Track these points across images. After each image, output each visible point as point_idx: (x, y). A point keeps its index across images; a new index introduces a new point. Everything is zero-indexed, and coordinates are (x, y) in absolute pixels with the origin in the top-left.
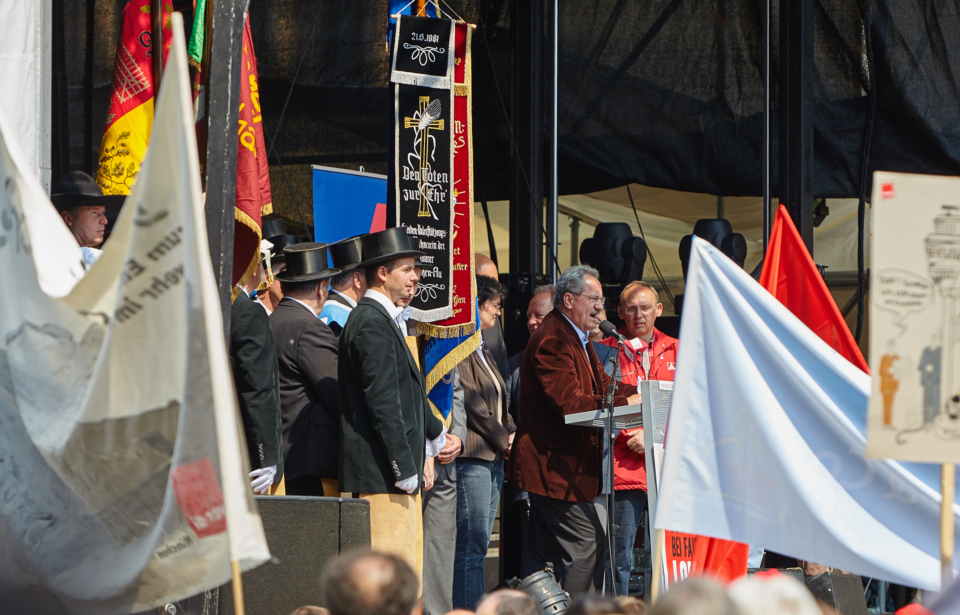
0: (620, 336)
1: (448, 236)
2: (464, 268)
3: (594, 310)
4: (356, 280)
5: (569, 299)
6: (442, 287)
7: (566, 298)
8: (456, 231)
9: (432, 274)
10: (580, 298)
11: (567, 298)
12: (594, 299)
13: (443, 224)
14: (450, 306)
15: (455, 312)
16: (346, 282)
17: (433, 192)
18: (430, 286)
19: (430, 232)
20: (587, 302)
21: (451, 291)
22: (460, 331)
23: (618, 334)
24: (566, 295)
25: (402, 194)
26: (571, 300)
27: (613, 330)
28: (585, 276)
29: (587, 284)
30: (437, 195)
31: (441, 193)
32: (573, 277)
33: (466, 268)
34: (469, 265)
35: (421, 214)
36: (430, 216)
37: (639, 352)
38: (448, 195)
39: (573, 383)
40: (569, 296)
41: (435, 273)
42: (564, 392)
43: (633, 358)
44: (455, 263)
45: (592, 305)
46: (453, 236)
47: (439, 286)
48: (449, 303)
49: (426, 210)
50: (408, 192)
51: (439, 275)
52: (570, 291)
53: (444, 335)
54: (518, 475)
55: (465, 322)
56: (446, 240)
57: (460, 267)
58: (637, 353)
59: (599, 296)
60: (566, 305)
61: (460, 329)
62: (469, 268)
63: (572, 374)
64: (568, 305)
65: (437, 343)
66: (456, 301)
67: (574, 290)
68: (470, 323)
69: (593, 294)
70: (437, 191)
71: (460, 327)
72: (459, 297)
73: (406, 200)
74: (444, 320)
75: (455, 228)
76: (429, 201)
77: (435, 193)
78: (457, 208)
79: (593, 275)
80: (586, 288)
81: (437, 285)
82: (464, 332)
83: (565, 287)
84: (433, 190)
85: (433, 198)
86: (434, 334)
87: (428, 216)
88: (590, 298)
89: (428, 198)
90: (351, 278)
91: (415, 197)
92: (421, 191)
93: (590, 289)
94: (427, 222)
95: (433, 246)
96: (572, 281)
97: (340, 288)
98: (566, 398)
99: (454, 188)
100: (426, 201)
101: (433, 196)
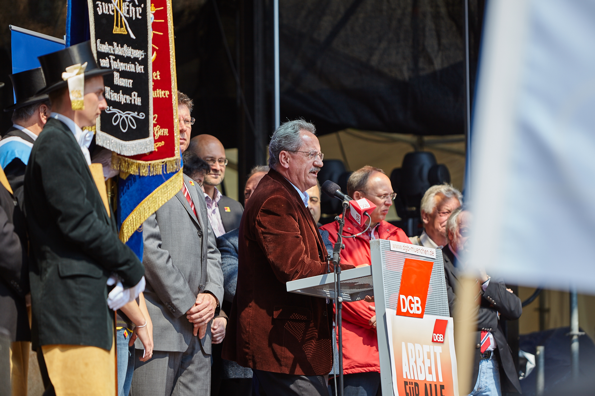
0: (346, 196)
1: (146, 56)
2: (165, 94)
3: (313, 167)
4: (42, 114)
5: (285, 157)
6: (142, 116)
7: (281, 157)
8: (155, 52)
9: (131, 101)
10: (298, 155)
11: (283, 156)
12: (312, 155)
13: (141, 44)
14: (151, 138)
15: (157, 145)
16: (30, 117)
17: (128, 6)
18: (129, 114)
19: (127, 51)
20: (305, 158)
21: (152, 121)
22: (163, 168)
23: (343, 195)
24: (282, 154)
25: (95, 7)
26: (287, 159)
27: (337, 191)
28: (300, 132)
29: (303, 140)
30: (132, 10)
31: (137, 8)
32: (286, 133)
33: (168, 95)
34: (170, 92)
35: (117, 30)
36: (126, 33)
37: (367, 213)
38: (144, 10)
39: (299, 248)
40: (285, 154)
41: (134, 100)
42: (291, 258)
43: (360, 220)
44: (154, 89)
45: (311, 161)
46: (152, 58)
47: (138, 115)
48: (150, 134)
49: (122, 26)
50: (101, 4)
51: (138, 101)
52: (285, 148)
53: (144, 172)
54: (247, 354)
55: (169, 157)
56: (144, 62)
57: (161, 93)
58: (364, 214)
59: (316, 150)
60: (283, 165)
61: (163, 165)
62: (170, 95)
63: (298, 237)
64: (284, 164)
65: (138, 181)
66: (157, 132)
67: (290, 147)
68: (175, 158)
69: (311, 149)
70: (133, 6)
71: (163, 162)
72: (161, 128)
73: (100, 13)
74: (144, 155)
75: (154, 49)
76: (125, 17)
77: (131, 8)
78: (155, 26)
79: (309, 129)
80: (303, 144)
81: (136, 113)
82: (168, 169)
83: (280, 145)
84: (128, 4)
85: (128, 13)
86: (133, 170)
87: (124, 33)
88: (308, 154)
89: (123, 13)
90: (37, 112)
91: (109, 11)
92: (116, 5)
93: (307, 144)
94: (123, 40)
95: (130, 68)
96: (286, 137)
97: (23, 123)
98: (293, 265)
99: (151, 3)
100: (121, 17)
101: (128, 11)
